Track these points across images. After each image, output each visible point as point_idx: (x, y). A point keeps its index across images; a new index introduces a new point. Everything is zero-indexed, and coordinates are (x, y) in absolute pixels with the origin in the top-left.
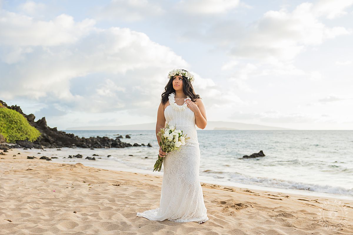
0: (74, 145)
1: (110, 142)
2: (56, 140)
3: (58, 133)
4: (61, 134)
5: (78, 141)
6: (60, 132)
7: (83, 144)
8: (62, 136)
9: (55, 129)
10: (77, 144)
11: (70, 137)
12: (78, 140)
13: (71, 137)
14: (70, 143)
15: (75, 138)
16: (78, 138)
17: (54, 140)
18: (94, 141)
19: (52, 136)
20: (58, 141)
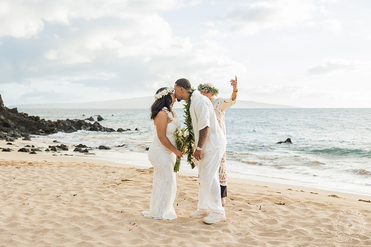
0: (41, 130)
1: (88, 126)
2: (17, 125)
3: (18, 116)
4: (23, 117)
5: (46, 126)
6: (21, 114)
7: (54, 129)
8: (25, 119)
9: (15, 110)
10: (46, 130)
11: (34, 120)
12: (46, 124)
13: (36, 121)
14: (36, 128)
15: (42, 122)
16: (45, 122)
17: (15, 124)
18: (66, 126)
19: (13, 119)
20: (20, 126)
